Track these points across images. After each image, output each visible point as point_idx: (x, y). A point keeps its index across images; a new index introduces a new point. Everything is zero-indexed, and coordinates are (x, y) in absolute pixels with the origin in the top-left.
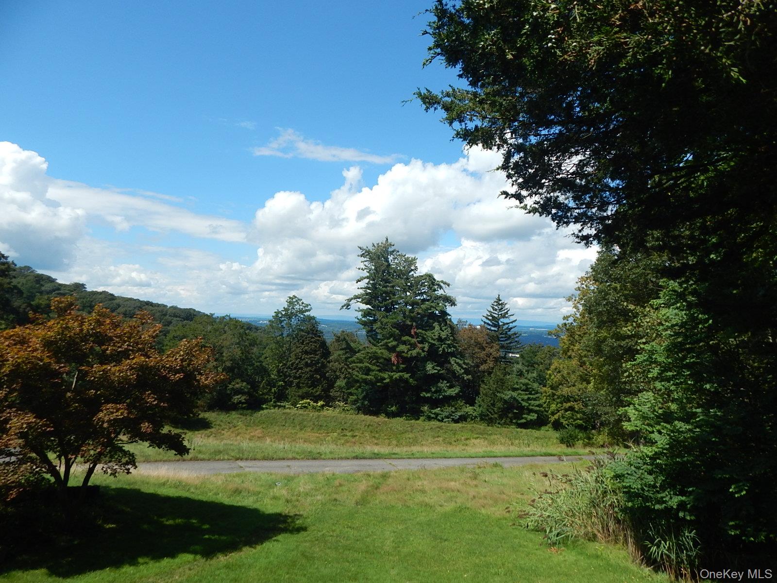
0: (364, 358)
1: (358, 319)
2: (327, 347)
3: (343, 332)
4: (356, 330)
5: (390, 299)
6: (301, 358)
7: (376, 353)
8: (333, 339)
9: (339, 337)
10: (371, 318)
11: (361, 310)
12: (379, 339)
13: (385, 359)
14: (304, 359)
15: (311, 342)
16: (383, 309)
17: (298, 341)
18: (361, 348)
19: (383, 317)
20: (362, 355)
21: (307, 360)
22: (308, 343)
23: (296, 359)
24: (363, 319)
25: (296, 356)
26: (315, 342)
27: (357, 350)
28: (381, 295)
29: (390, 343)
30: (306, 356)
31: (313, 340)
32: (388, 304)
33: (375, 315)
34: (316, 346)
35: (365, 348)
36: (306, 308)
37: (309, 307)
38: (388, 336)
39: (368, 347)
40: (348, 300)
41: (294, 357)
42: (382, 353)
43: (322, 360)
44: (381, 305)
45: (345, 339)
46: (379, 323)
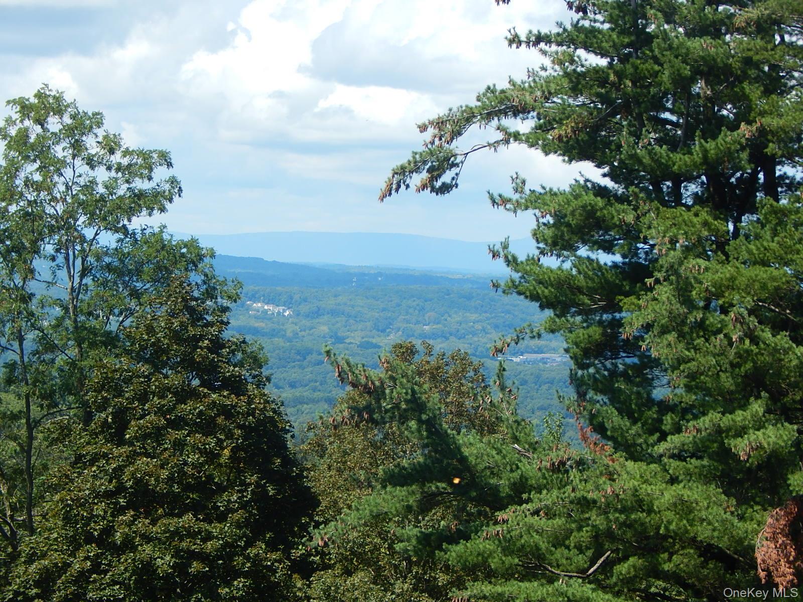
0: (559, 541)
1: (511, 261)
2: (289, 461)
3: (406, 352)
4: (494, 338)
5: (745, 116)
6: (104, 539)
7: (640, 504)
8: (331, 401)
9: (376, 392)
10: (605, 258)
11: (536, 200)
12: (665, 407)
13: (708, 551)
14: (128, 545)
15: (177, 424)
16: (691, 189)
17: (88, 418)
18: (532, 468)
19: (696, 249)
20: (539, 522)
21: (147, 549)
22: (157, 434)
23: (75, 544)
24: (551, 262)
25: (68, 519)
26: (207, 426)
27: (503, 483)
28: (682, 85)
29: (741, 432)
30: (142, 524)
31: (187, 408)
32: (729, 155)
33: (632, 234)
34: (212, 457)
35: (559, 468)
36: (140, 184)
37: (161, 174)
38: (727, 381)
39: (581, 464)
40: (440, 124)
41: (56, 529)
42: (684, 508)
43: (258, 549)
44: (679, 160)
45: (417, 406)
46: (665, 292)
